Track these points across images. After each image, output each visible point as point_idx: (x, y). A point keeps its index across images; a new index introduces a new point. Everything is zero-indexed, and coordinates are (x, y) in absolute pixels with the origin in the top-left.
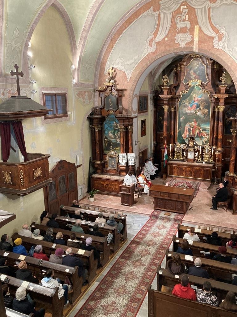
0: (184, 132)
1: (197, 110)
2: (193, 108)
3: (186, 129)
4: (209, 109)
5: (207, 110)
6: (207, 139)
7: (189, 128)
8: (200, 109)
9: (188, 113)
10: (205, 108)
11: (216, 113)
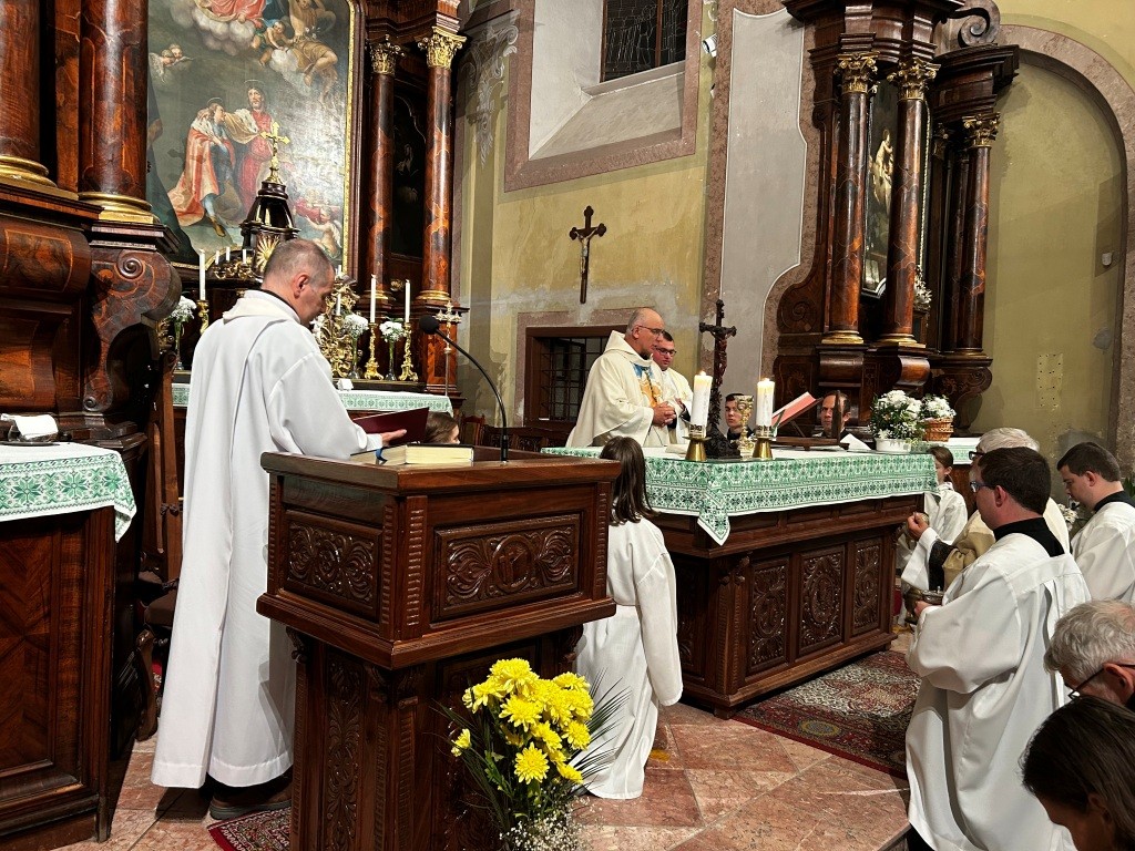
0: (184, 166)
1: (269, 30)
2: (247, 12)
3: (195, 145)
4: (342, 50)
5: (332, 56)
6: (334, 242)
7: (215, 150)
8: (289, 32)
9: (209, 32)
10: (319, 37)
11: (382, 90)
